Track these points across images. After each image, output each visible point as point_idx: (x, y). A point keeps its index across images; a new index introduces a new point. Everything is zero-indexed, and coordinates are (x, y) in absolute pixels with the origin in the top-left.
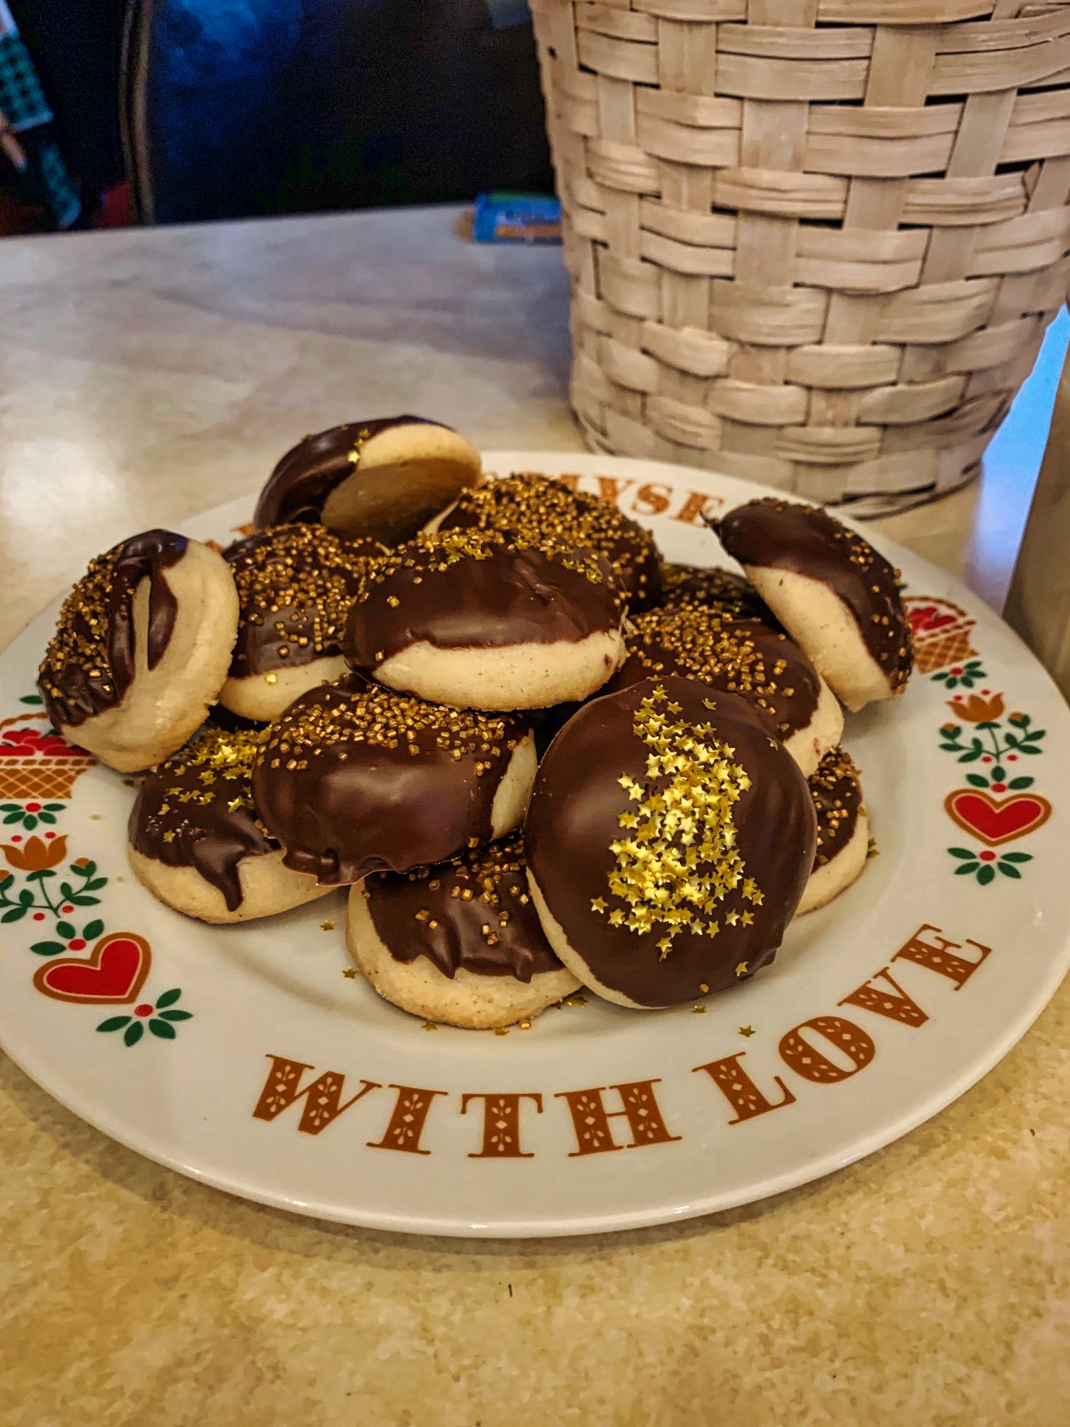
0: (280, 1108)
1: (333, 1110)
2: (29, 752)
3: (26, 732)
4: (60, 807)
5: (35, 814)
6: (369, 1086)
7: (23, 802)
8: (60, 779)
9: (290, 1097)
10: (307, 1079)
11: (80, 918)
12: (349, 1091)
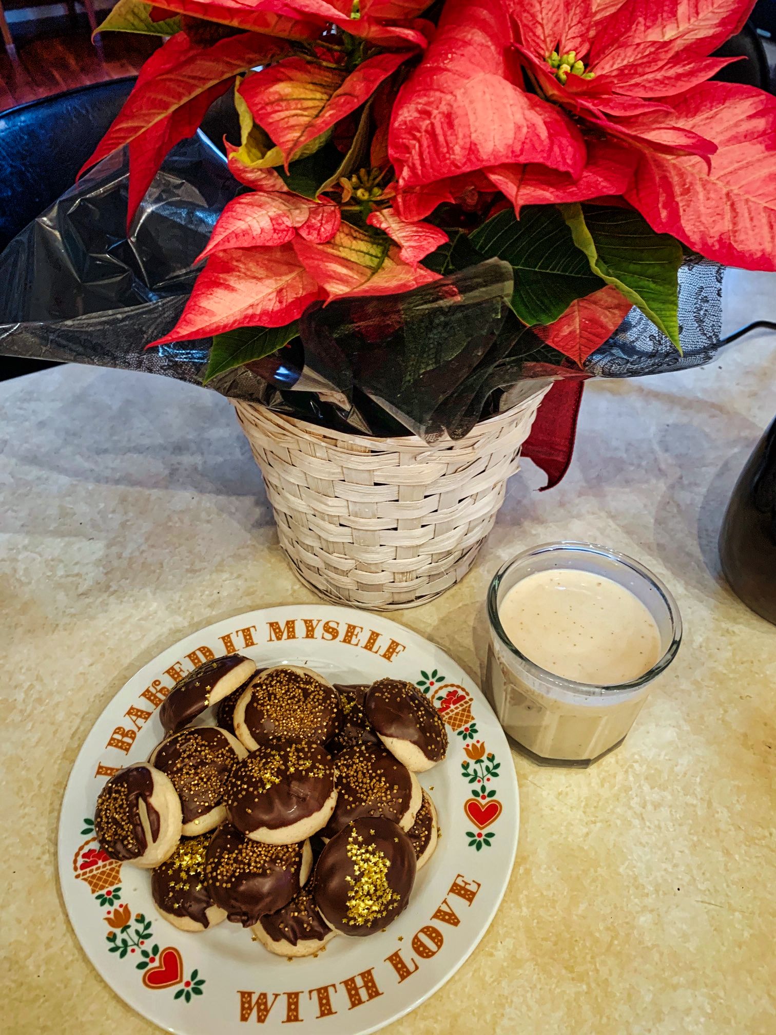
0: (249, 1014)
1: (267, 1011)
2: (96, 863)
3: (91, 851)
4: (118, 890)
5: (111, 896)
6: (276, 996)
7: (104, 892)
8: (114, 873)
9: (251, 1009)
10: (254, 998)
11: (148, 945)
12: (270, 999)
